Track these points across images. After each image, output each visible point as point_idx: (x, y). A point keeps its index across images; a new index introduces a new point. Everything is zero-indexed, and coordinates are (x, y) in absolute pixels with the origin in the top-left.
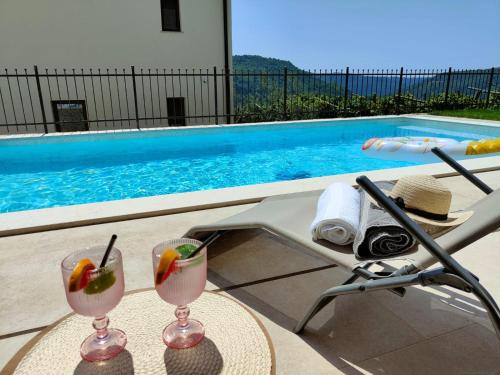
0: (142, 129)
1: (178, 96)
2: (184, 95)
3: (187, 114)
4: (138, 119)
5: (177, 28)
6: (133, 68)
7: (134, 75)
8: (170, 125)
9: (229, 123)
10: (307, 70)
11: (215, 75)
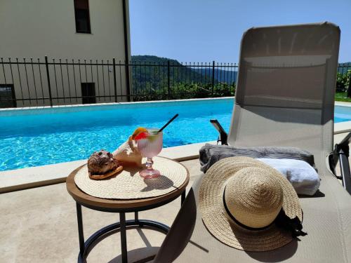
0: (54, 107)
1: (91, 82)
2: (95, 81)
3: (97, 95)
4: (51, 99)
5: (88, 31)
6: (46, 58)
7: (47, 64)
8: (83, 103)
9: (129, 101)
10: (180, 62)
11: (114, 65)
